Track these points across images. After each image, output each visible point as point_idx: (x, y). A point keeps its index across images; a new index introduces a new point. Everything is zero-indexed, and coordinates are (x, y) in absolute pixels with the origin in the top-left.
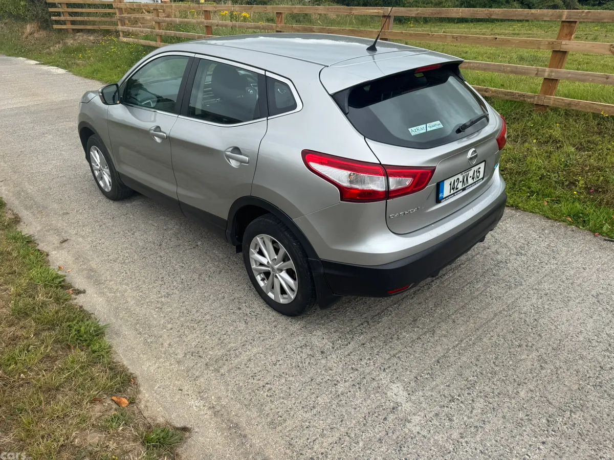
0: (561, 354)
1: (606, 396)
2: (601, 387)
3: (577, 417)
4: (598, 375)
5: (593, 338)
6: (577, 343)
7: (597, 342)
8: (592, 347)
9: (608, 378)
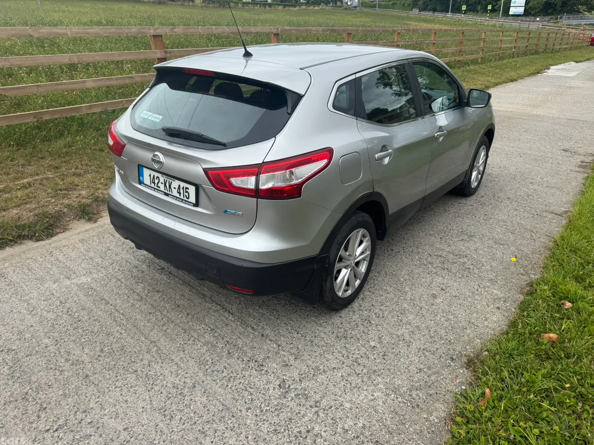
0: (77, 380)
1: (11, 399)
2: (22, 399)
3: (5, 370)
4: (37, 401)
5: (88, 417)
6: (87, 399)
7: (82, 420)
8: (76, 412)
9: (29, 408)
